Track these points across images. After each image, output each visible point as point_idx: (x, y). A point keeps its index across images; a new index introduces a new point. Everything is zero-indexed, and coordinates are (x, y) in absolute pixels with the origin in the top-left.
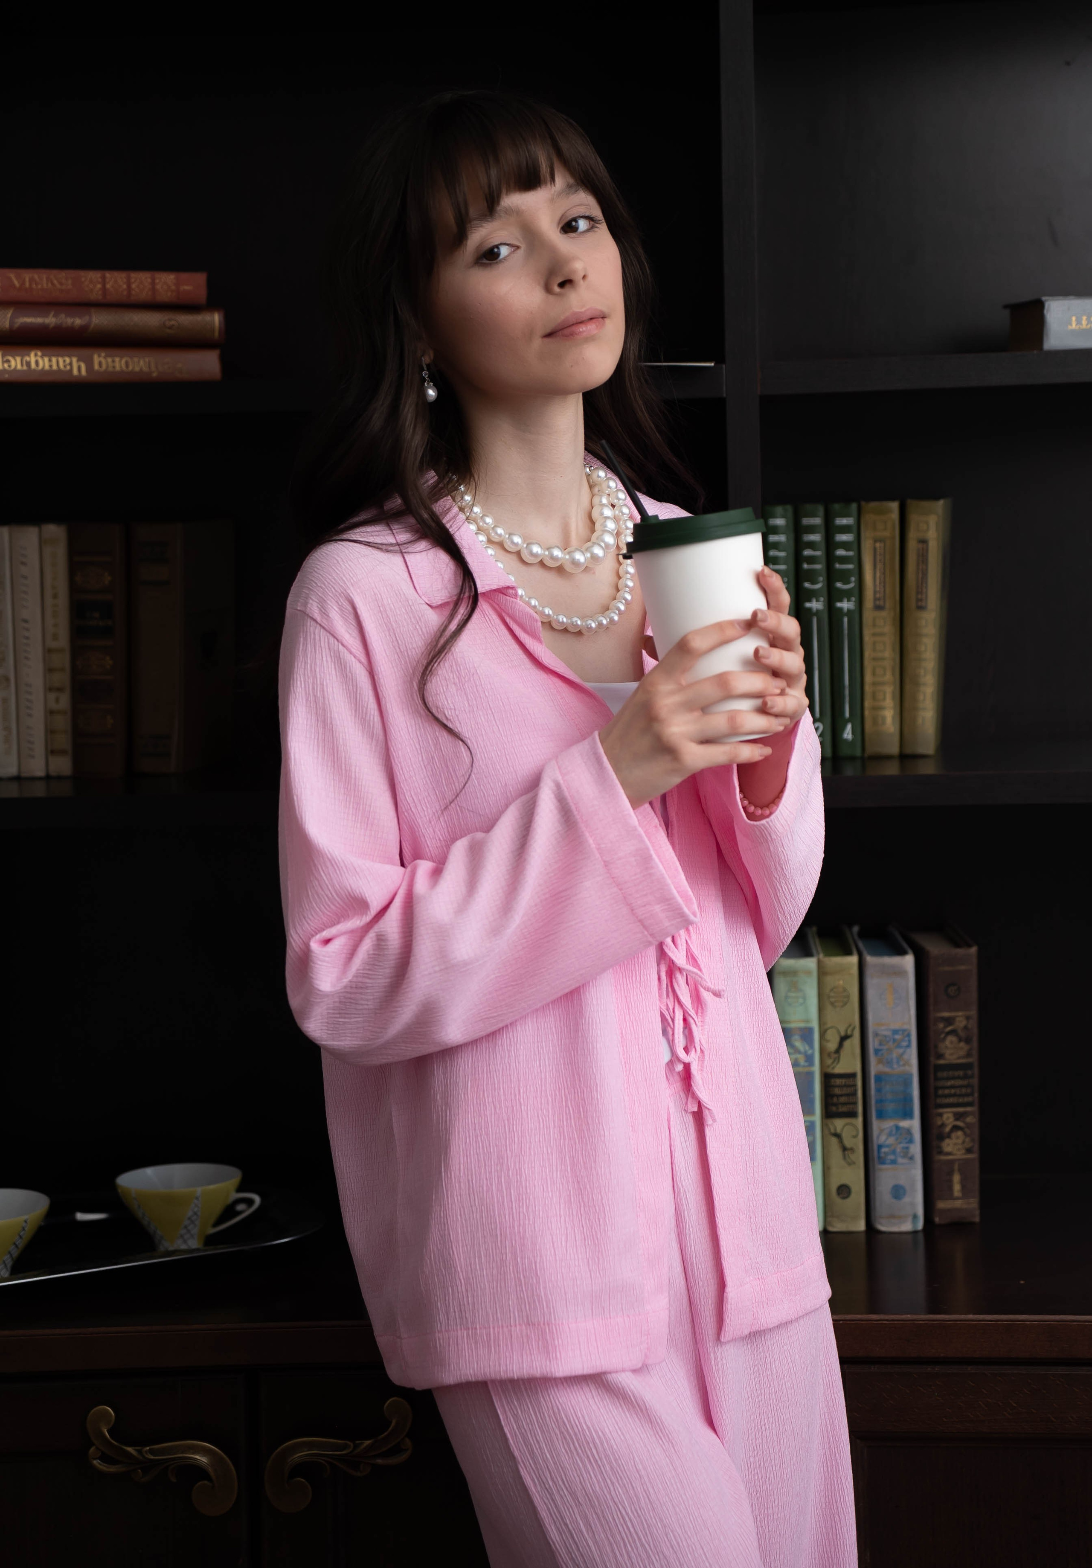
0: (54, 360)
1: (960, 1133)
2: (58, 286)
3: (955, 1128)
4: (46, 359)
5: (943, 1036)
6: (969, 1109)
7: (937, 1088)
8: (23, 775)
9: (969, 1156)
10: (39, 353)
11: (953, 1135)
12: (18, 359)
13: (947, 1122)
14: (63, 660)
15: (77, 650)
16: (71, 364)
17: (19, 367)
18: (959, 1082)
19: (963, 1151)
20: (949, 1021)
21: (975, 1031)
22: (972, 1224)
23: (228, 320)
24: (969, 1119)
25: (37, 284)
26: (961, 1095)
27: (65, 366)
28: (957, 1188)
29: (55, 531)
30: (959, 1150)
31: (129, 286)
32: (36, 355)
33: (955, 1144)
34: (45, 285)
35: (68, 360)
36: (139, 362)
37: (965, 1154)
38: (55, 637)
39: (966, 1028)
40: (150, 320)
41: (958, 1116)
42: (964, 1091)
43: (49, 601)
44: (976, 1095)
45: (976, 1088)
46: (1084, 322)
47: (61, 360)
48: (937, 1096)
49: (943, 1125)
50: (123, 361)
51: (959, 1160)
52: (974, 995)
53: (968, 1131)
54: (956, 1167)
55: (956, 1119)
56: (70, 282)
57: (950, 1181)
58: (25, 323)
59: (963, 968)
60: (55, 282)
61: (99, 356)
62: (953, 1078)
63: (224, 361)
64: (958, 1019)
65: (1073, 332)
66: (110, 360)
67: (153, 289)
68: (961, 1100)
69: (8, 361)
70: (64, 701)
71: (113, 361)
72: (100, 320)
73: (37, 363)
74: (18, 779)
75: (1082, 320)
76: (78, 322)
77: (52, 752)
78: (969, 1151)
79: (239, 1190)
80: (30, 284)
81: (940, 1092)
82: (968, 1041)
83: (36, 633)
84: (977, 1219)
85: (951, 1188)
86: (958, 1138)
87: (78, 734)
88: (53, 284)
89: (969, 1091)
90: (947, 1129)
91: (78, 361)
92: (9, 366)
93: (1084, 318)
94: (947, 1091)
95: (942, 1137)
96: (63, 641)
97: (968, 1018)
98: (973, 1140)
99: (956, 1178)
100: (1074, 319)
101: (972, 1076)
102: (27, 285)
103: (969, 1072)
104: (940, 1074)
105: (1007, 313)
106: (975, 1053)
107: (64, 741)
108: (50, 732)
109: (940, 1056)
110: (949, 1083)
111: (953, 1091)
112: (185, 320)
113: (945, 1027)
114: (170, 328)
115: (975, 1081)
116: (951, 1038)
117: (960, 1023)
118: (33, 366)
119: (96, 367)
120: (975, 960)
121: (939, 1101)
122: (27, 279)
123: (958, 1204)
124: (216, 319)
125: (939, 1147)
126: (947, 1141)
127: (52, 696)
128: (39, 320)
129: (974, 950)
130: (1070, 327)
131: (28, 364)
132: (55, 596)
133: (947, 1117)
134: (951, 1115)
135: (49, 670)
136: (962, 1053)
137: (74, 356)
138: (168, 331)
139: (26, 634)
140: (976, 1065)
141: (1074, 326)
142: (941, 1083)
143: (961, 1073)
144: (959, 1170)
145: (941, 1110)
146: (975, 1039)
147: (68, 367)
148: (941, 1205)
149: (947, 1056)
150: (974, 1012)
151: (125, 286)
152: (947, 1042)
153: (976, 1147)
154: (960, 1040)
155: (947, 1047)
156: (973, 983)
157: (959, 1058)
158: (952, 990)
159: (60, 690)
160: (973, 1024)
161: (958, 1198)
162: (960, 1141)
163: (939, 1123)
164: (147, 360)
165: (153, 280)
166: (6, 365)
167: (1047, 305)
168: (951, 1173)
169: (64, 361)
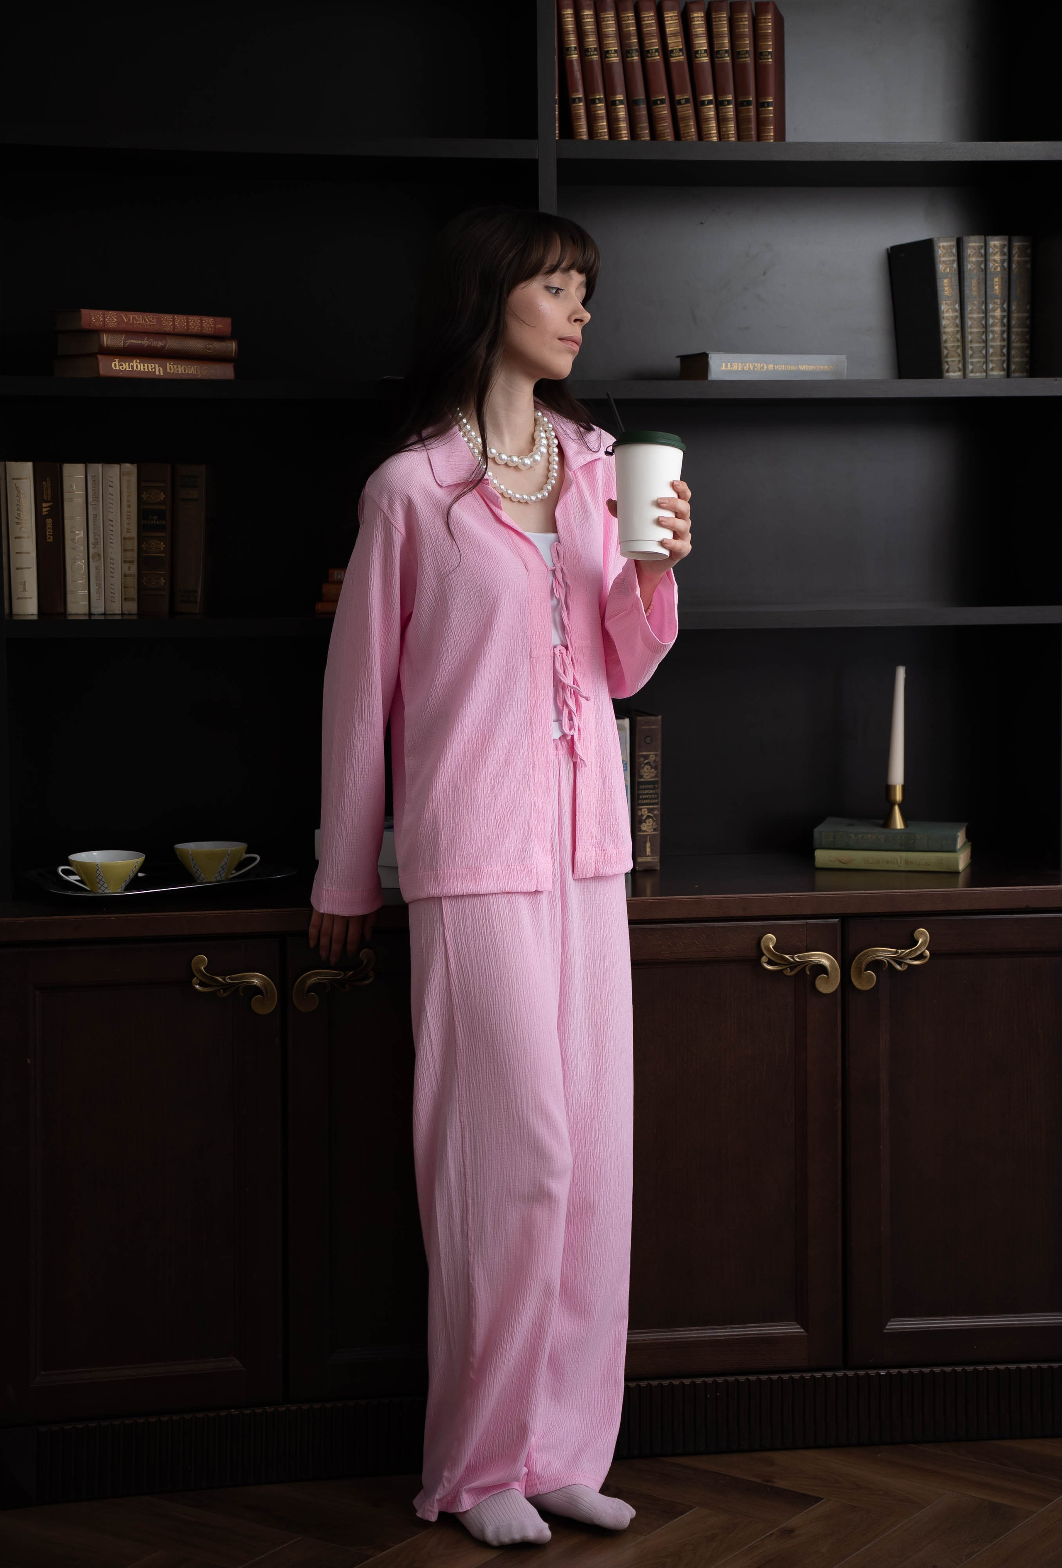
0: (146, 365)
1: (651, 820)
2: (149, 323)
3: (648, 817)
4: (142, 365)
5: (643, 765)
6: (656, 806)
7: (639, 795)
8: (107, 613)
9: (655, 833)
10: (138, 361)
11: (647, 821)
12: (127, 364)
13: (644, 814)
14: (134, 545)
15: (141, 539)
16: (155, 368)
17: (128, 369)
18: (651, 791)
19: (652, 830)
20: (646, 757)
21: (660, 763)
22: (655, 870)
23: (239, 346)
24: (656, 812)
25: (137, 321)
26: (651, 799)
27: (152, 369)
28: (648, 850)
29: (131, 469)
30: (650, 829)
31: (188, 324)
32: (136, 362)
33: (648, 826)
34: (141, 322)
35: (153, 366)
36: (191, 367)
37: (653, 831)
38: (128, 531)
39: (655, 761)
40: (197, 345)
41: (650, 810)
42: (653, 796)
43: (125, 509)
44: (659, 799)
45: (659, 795)
46: (729, 366)
47: (149, 365)
48: (639, 799)
49: (642, 815)
50: (183, 367)
51: (649, 835)
52: (659, 742)
53: (654, 818)
54: (648, 839)
55: (649, 812)
56: (155, 320)
57: (645, 847)
58: (132, 343)
59: (654, 727)
60: (147, 320)
61: (170, 364)
62: (648, 789)
63: (236, 370)
64: (651, 756)
65: (723, 371)
66: (175, 366)
67: (201, 327)
68: (651, 801)
69: (122, 365)
70: (134, 569)
71: (177, 367)
72: (172, 344)
73: (137, 366)
74: (105, 614)
75: (728, 365)
76: (160, 344)
77: (125, 599)
78: (655, 830)
79: (247, 853)
80: (133, 321)
81: (641, 797)
82: (656, 768)
83: (117, 528)
84: (658, 868)
85: (645, 851)
86: (649, 822)
87: (141, 588)
88: (146, 321)
89: (656, 796)
90: (644, 818)
91: (158, 367)
92: (123, 368)
93: (729, 364)
94: (644, 796)
95: (641, 822)
96: (134, 533)
97: (656, 755)
98: (657, 824)
99: (648, 845)
100: (724, 364)
101: (658, 788)
102: (131, 322)
103: (656, 786)
104: (641, 787)
105: (679, 359)
106: (659, 775)
107: (133, 593)
108: (124, 587)
109: (641, 777)
110: (645, 792)
111: (647, 796)
112: (217, 345)
113: (644, 760)
114: (209, 349)
115: (659, 791)
116: (646, 767)
117: (652, 758)
118: (135, 368)
119: (168, 370)
120: (660, 723)
121: (640, 802)
122: (131, 318)
123: (649, 859)
124: (233, 345)
125: (640, 828)
126: (644, 824)
127: (126, 566)
128: (139, 342)
129: (660, 717)
130: (722, 369)
131: (132, 367)
132: (129, 506)
133: (644, 811)
134: (646, 809)
135: (125, 550)
136: (653, 775)
137: (157, 364)
138: (209, 351)
139: (111, 528)
140: (660, 781)
141: (724, 368)
142: (641, 792)
143: (652, 786)
144: (650, 841)
145: (641, 807)
146: (660, 767)
147: (154, 370)
148: (640, 860)
149: (645, 777)
150: (659, 753)
151: (185, 324)
152: (645, 769)
153: (659, 829)
154: (652, 768)
155: (645, 772)
156: (659, 736)
157: (651, 778)
158: (648, 740)
159: (131, 562)
160: (659, 759)
161: (649, 856)
162: (650, 824)
163: (640, 814)
164: (195, 367)
165: (201, 321)
166: (120, 367)
167: (710, 355)
168: (645, 842)
169: (151, 366)
